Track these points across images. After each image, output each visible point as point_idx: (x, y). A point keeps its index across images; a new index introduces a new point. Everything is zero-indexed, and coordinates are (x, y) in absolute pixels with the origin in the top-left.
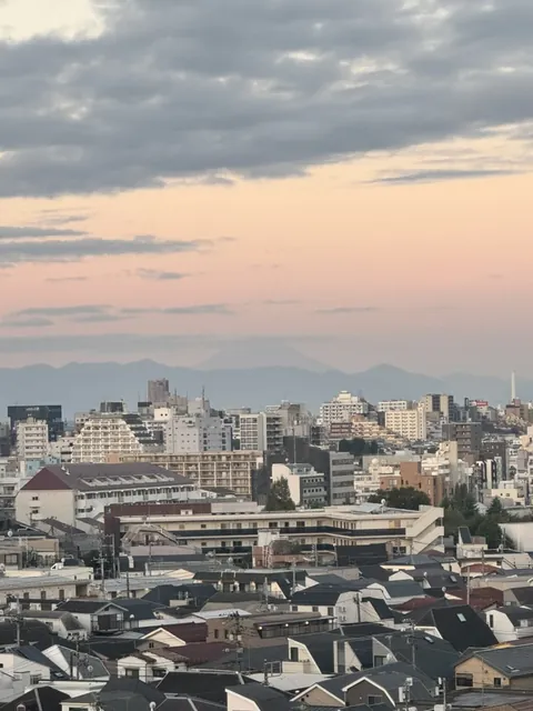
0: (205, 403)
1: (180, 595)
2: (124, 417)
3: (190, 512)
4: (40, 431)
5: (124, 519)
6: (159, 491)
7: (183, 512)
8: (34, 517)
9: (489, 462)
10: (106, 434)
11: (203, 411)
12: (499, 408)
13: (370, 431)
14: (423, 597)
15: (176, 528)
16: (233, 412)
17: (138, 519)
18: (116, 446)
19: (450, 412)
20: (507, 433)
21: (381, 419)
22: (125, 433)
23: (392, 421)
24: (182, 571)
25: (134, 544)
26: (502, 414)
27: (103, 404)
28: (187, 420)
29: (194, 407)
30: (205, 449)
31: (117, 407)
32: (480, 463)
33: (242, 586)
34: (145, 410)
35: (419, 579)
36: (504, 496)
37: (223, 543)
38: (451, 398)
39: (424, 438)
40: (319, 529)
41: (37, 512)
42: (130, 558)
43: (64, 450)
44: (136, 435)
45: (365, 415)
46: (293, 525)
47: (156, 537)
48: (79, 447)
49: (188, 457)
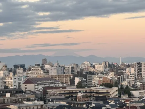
0: (58, 64)
1: (64, 108)
2: (40, 67)
3: (62, 89)
4: (21, 70)
5: (47, 90)
6: (52, 84)
7: (60, 89)
8: (26, 90)
9: (120, 76)
10: (36, 71)
11: (57, 66)
12: (119, 64)
13: (92, 69)
14: (118, 108)
15: (59, 92)
16: (62, 66)
17: (51, 90)
18: (39, 73)
19: (109, 65)
20: (121, 70)
21: (94, 67)
22: (40, 71)
23: (96, 67)
24: (63, 102)
25: (50, 96)
26: (120, 66)
27: (35, 64)
28: (54, 68)
29: (56, 65)
30: (58, 74)
31: (39, 65)
32: (118, 77)
33: (77, 106)
34: (43, 65)
35: (116, 104)
36: (125, 84)
37: (69, 96)
38: (109, 62)
39: (103, 71)
40: (90, 92)
41: (26, 89)
42: (50, 99)
43: (27, 74)
44: (43, 71)
45: (91, 66)
46: (84, 91)
47: (55, 94)
48: (30, 74)
49: (55, 76)
